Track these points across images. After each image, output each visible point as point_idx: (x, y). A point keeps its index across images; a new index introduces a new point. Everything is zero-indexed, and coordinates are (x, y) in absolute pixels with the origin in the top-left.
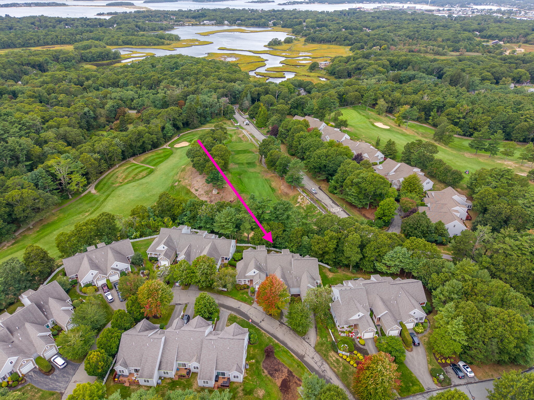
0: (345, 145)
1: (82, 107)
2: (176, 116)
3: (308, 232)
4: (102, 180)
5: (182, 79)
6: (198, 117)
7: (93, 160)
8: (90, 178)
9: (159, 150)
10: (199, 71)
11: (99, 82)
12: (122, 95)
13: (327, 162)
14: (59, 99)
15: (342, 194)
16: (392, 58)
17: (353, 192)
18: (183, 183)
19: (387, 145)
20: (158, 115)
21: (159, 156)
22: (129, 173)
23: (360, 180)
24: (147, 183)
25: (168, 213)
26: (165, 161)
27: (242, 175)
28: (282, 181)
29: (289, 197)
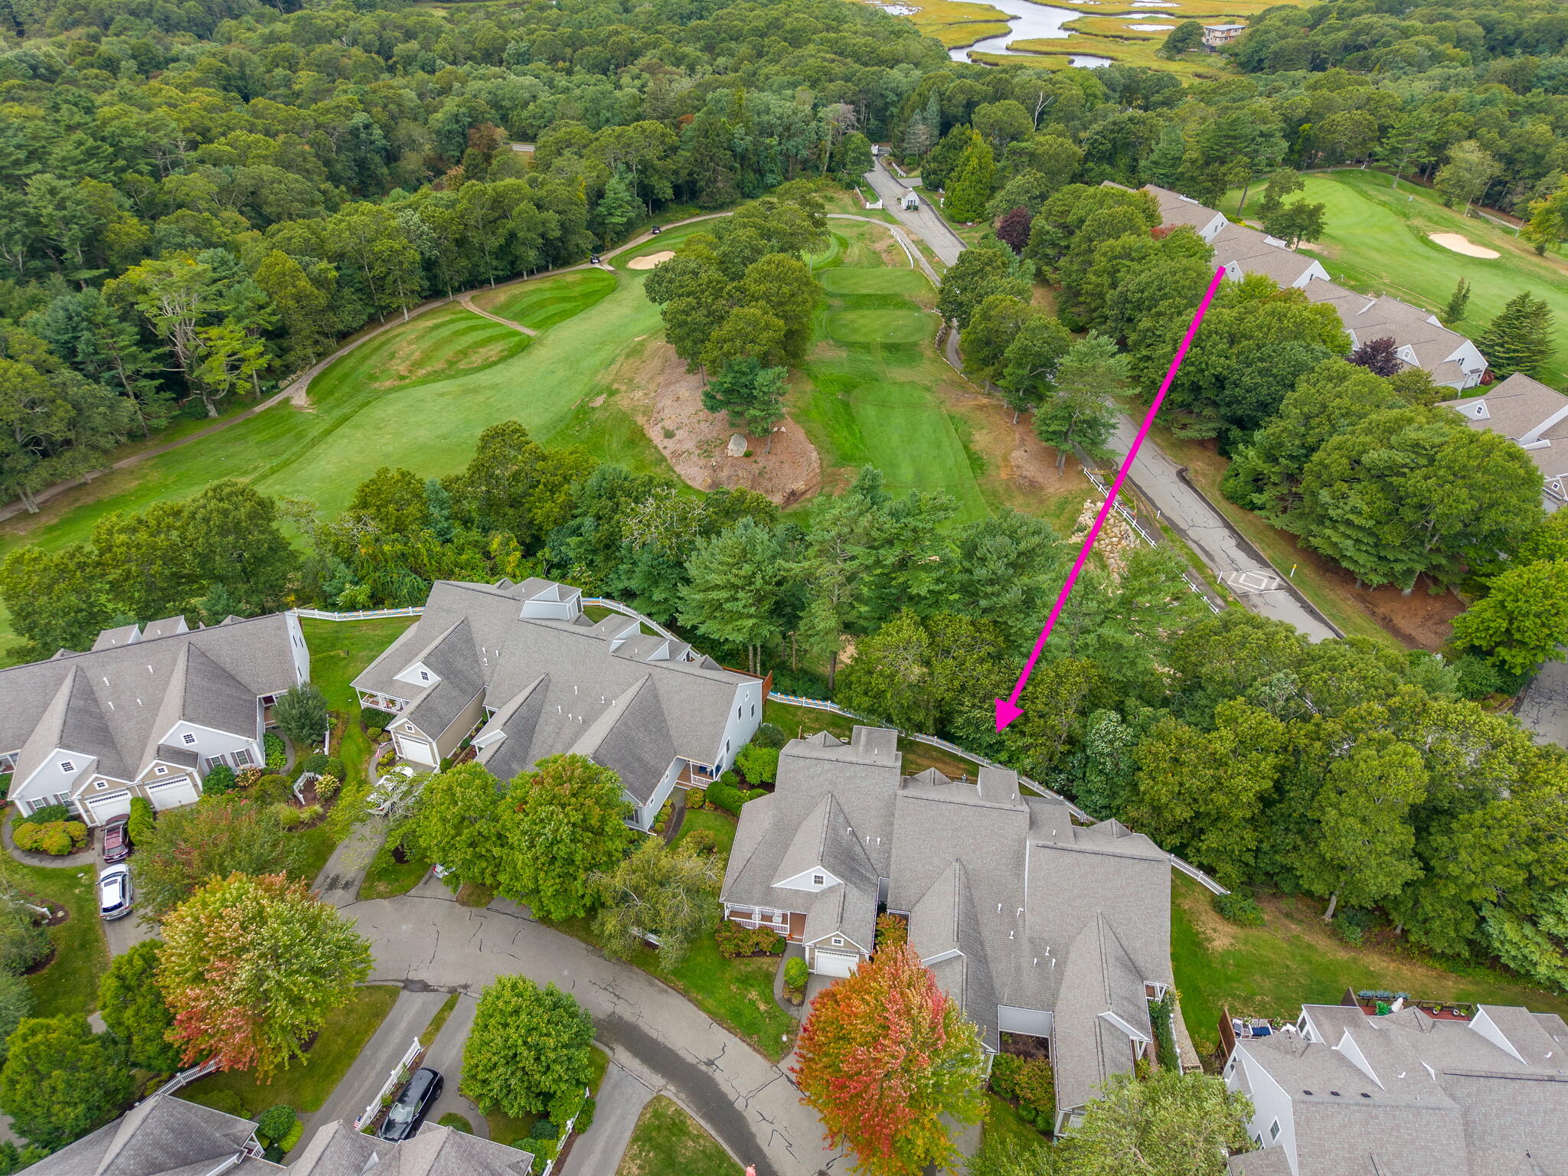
0: (1315, 300)
1: (347, 108)
2: (651, 154)
3: (1124, 688)
4: (342, 359)
5: (709, 48)
6: (732, 169)
7: (304, 283)
8: (290, 349)
9: (571, 276)
10: (775, 25)
11: (439, 46)
12: (498, 88)
13: (1233, 363)
14: (297, 87)
15: (1285, 510)
16: (1495, 14)
17: (1354, 510)
18: (623, 402)
19: (1505, 318)
20: (585, 147)
21: (565, 293)
22: (438, 345)
23: (1400, 458)
24: (495, 387)
25: (511, 512)
26: (581, 315)
27: (856, 393)
28: (1020, 429)
29: (1041, 502)
